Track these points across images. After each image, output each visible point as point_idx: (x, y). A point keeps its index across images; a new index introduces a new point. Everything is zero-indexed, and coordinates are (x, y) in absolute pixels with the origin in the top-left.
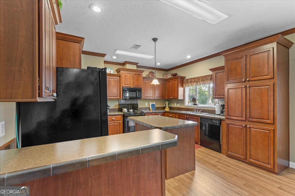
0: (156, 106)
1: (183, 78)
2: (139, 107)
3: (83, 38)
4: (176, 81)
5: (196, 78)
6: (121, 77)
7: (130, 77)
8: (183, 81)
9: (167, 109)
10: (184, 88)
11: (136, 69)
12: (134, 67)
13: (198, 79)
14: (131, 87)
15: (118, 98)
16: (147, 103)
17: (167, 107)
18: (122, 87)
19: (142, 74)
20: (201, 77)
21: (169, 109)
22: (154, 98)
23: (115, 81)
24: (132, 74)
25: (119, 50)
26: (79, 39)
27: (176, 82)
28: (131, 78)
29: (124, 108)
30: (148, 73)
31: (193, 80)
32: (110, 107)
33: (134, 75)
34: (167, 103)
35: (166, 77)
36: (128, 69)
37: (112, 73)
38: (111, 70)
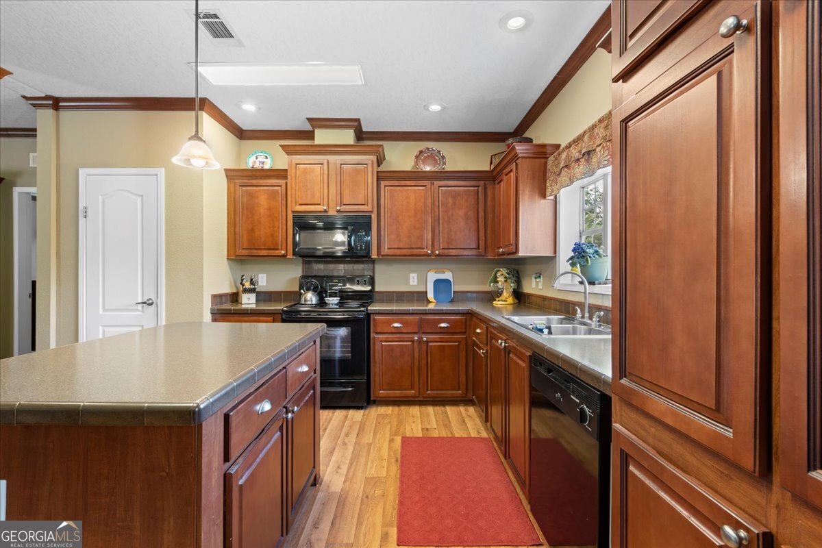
12: (344, 137)
16: (415, 275)
29: (308, 290)
37: (267, 167)
38: (267, 158)
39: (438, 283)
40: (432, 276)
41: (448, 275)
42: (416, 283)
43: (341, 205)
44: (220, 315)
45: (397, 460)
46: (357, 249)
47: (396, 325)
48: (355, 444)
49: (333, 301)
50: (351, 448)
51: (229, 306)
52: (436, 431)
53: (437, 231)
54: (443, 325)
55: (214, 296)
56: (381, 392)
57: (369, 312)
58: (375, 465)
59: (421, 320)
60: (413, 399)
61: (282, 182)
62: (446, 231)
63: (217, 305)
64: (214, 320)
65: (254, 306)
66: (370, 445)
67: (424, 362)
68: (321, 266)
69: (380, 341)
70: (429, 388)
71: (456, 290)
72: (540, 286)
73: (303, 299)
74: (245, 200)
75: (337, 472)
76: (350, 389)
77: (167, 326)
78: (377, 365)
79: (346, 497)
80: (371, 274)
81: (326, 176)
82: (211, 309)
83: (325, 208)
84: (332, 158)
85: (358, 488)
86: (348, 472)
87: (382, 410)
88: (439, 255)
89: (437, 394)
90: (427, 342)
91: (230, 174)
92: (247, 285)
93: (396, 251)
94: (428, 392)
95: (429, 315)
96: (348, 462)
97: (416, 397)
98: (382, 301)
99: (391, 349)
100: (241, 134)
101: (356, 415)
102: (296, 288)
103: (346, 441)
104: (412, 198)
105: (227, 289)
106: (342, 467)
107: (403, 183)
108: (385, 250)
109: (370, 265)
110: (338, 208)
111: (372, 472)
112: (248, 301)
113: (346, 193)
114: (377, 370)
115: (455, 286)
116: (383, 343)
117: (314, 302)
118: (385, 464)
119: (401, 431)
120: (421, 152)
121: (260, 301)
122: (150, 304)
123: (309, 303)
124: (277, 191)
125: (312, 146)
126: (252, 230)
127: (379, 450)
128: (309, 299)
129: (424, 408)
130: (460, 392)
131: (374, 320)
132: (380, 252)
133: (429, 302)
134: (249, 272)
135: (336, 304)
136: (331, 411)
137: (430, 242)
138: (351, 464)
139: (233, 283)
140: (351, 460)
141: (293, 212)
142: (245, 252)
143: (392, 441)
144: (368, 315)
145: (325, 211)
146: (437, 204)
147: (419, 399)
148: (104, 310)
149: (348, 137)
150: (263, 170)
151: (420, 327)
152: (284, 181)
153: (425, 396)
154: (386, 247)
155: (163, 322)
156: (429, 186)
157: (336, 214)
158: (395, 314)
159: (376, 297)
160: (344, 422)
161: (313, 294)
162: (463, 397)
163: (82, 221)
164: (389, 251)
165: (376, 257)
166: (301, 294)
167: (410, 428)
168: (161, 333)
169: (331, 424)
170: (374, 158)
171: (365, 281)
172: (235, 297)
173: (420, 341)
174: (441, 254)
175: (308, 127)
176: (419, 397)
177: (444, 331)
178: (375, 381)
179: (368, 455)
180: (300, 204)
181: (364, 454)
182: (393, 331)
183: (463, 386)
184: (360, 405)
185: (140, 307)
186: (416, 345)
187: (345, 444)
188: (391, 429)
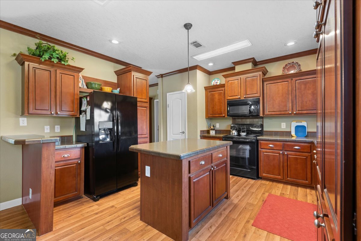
16: (285, 124)
37: (218, 84)
38: (218, 80)
39: (297, 127)
40: (294, 124)
41: (304, 124)
42: (285, 127)
43: (246, 95)
44: (203, 137)
45: (263, 201)
46: (253, 113)
47: (271, 146)
48: (247, 191)
49: (243, 134)
50: (245, 192)
51: (206, 135)
52: (288, 196)
53: (295, 102)
54: (296, 147)
55: (201, 131)
56: (264, 174)
57: (258, 139)
58: (253, 199)
59: (284, 144)
60: (280, 180)
61: (223, 89)
62: (300, 102)
63: (202, 134)
64: (201, 139)
65: (214, 135)
66: (253, 193)
67: (285, 164)
68: (240, 120)
69: (263, 152)
70: (289, 177)
71: (309, 131)
73: (231, 133)
74: (211, 97)
75: (237, 198)
76: (249, 170)
77: (188, 139)
78: (262, 162)
79: (238, 206)
80: (262, 123)
81: (240, 84)
82: (200, 135)
83: (239, 97)
84: (242, 76)
85: (243, 204)
86: (241, 199)
87: (264, 182)
88: (296, 114)
89: (293, 180)
90: (287, 155)
91: (206, 88)
92: (212, 127)
93: (272, 113)
94: (288, 178)
95: (289, 142)
96: (242, 196)
97: (282, 180)
98: (267, 135)
99: (268, 156)
100: (210, 73)
101: (252, 182)
102: (229, 129)
103: (244, 189)
104: (281, 88)
105: (205, 129)
106: (239, 196)
107: (275, 81)
108: (267, 113)
109: (261, 119)
110: (245, 96)
111: (251, 201)
112: (212, 133)
113: (248, 90)
114: (262, 164)
115: (308, 129)
116: (264, 153)
117: (236, 134)
118: (257, 201)
119: (270, 191)
120: (286, 65)
121: (217, 133)
122: (183, 133)
123: (234, 134)
124: (222, 92)
125: (234, 73)
126: (213, 107)
127: (257, 195)
128: (234, 133)
129: (285, 186)
130: (307, 182)
131: (260, 142)
132: (264, 114)
133: (292, 136)
134: (213, 123)
135: (245, 136)
136: (241, 178)
137: (291, 108)
138: (243, 197)
139: (208, 127)
140: (244, 195)
141: (227, 100)
142: (211, 116)
143: (264, 194)
144: (257, 141)
145: (240, 98)
146: (295, 89)
147: (284, 181)
148: (173, 134)
149: (249, 66)
150: (217, 85)
151: (283, 147)
152: (224, 88)
153: (286, 180)
154: (267, 111)
155: (187, 137)
156: (290, 81)
157: (244, 99)
158: (270, 141)
159: (264, 133)
160: (245, 183)
161: (235, 131)
162: (309, 185)
163: (168, 108)
164: (269, 113)
165: (262, 116)
166: (231, 131)
167: (275, 191)
168: (186, 140)
169: (240, 182)
170: (261, 73)
171: (258, 126)
172: (208, 132)
173: (283, 154)
174: (297, 113)
175: (233, 66)
176: (283, 180)
177: (297, 151)
178: (261, 169)
179: (251, 196)
180: (230, 97)
181: (250, 195)
182: (269, 148)
183: (309, 179)
184: (254, 178)
185: (181, 133)
186: (281, 156)
187: (243, 190)
188: (265, 189)
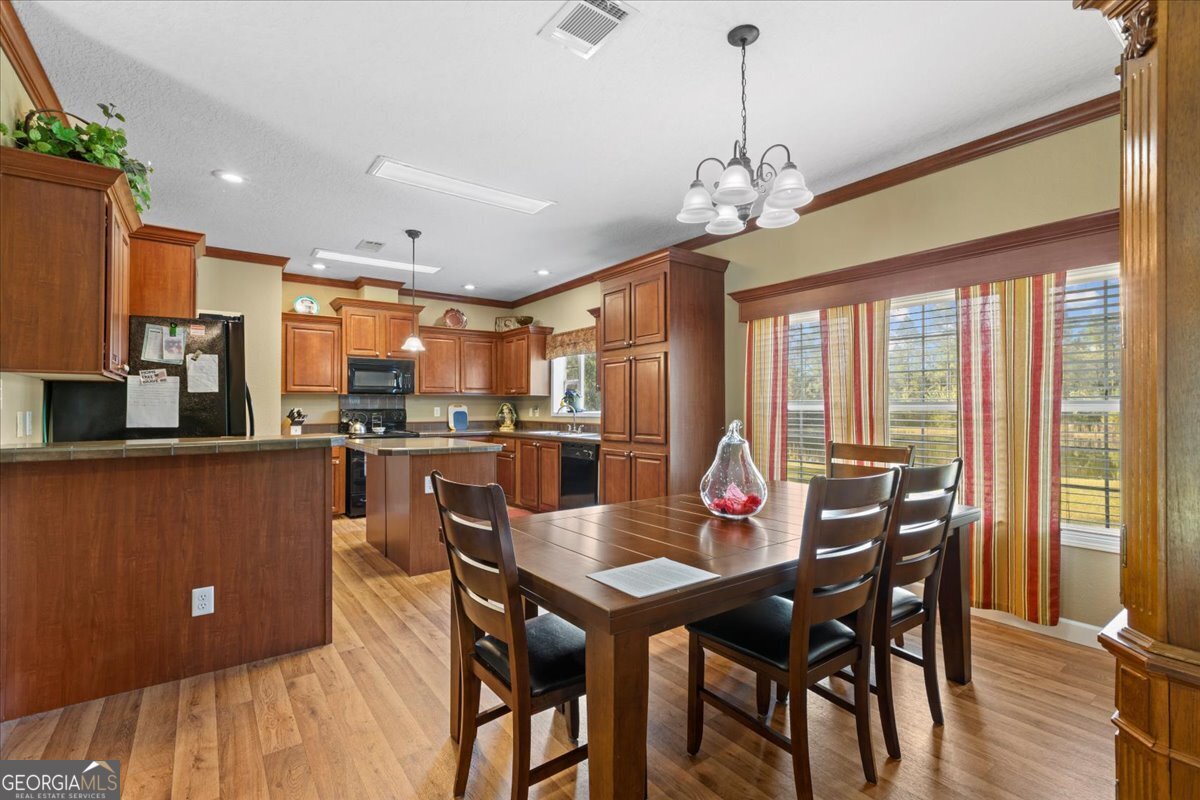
0: (470, 418)
1: (545, 332)
2: (408, 420)
3: (202, 235)
4: (523, 339)
5: (572, 332)
6: (344, 325)
7: (375, 325)
8: (545, 342)
9: (507, 428)
10: (550, 362)
11: (396, 301)
12: (391, 296)
13: (576, 335)
14: (377, 356)
15: (335, 391)
16: (438, 409)
17: (508, 422)
18: (348, 355)
19: (418, 319)
20: (582, 330)
21: (512, 427)
22: (461, 391)
23: (324, 339)
24: (382, 317)
25: (322, 249)
26: (189, 237)
27: (525, 343)
28: (377, 330)
29: (357, 420)
30: (441, 313)
31: (566, 339)
32: (305, 419)
33: (388, 318)
34: (506, 411)
35: (505, 325)
36: (367, 301)
37: (314, 312)
38: (314, 304)
39: (456, 414)
40: (452, 410)
41: (464, 409)
42: (439, 415)
61: (335, 328)
72: (537, 415)
83: (377, 353)
91: (285, 317)
93: (431, 389)
110: (387, 354)
125: (359, 299)
132: (420, 389)
150: (310, 316)
154: (425, 386)
164: (427, 389)
180: (354, 349)
